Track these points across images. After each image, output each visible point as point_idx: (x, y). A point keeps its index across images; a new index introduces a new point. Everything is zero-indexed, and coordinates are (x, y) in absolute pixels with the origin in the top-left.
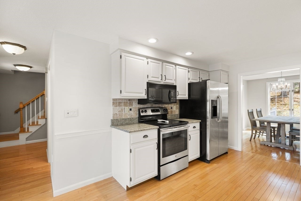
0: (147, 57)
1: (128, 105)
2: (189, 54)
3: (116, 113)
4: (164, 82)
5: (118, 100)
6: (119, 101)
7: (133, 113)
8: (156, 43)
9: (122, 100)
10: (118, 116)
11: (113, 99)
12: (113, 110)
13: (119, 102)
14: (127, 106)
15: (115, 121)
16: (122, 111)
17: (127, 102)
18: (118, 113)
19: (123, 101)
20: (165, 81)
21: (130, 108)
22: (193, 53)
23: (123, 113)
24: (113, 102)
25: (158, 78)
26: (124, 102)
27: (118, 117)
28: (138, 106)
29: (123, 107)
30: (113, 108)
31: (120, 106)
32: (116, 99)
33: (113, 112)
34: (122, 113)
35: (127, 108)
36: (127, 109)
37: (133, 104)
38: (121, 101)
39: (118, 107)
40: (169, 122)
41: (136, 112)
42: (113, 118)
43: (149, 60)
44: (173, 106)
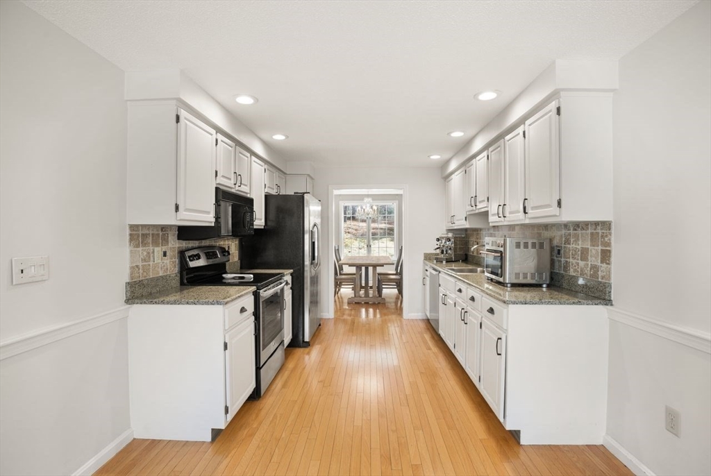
0: (219, 130)
1: (160, 241)
2: (279, 137)
3: (138, 264)
4: (238, 190)
5: (140, 228)
6: (143, 232)
7: (168, 261)
8: (252, 104)
9: (149, 229)
10: (141, 271)
11: (133, 227)
12: (131, 256)
13: (143, 235)
14: (158, 246)
15: (137, 286)
16: (149, 257)
17: (158, 235)
18: (140, 264)
19: (151, 232)
20: (240, 188)
21: (164, 248)
22: (287, 137)
23: (151, 263)
24: (131, 235)
25: (230, 179)
26: (152, 234)
27: (140, 276)
28: (177, 246)
29: (151, 248)
30: (131, 251)
31: (145, 244)
32: (137, 226)
33: (132, 263)
34: (149, 265)
35: (160, 249)
36: (158, 251)
37: (169, 238)
38: (148, 232)
39: (140, 249)
40: (254, 277)
41: (174, 260)
42: (132, 278)
43: (220, 137)
44: (230, 243)
